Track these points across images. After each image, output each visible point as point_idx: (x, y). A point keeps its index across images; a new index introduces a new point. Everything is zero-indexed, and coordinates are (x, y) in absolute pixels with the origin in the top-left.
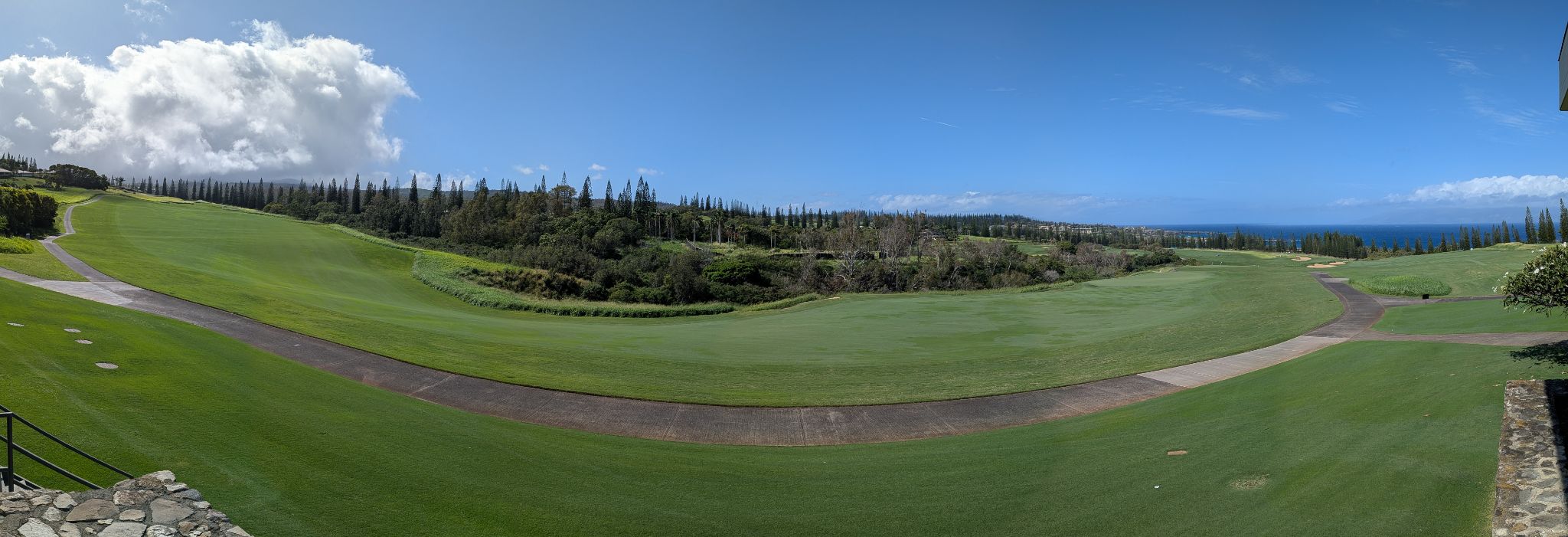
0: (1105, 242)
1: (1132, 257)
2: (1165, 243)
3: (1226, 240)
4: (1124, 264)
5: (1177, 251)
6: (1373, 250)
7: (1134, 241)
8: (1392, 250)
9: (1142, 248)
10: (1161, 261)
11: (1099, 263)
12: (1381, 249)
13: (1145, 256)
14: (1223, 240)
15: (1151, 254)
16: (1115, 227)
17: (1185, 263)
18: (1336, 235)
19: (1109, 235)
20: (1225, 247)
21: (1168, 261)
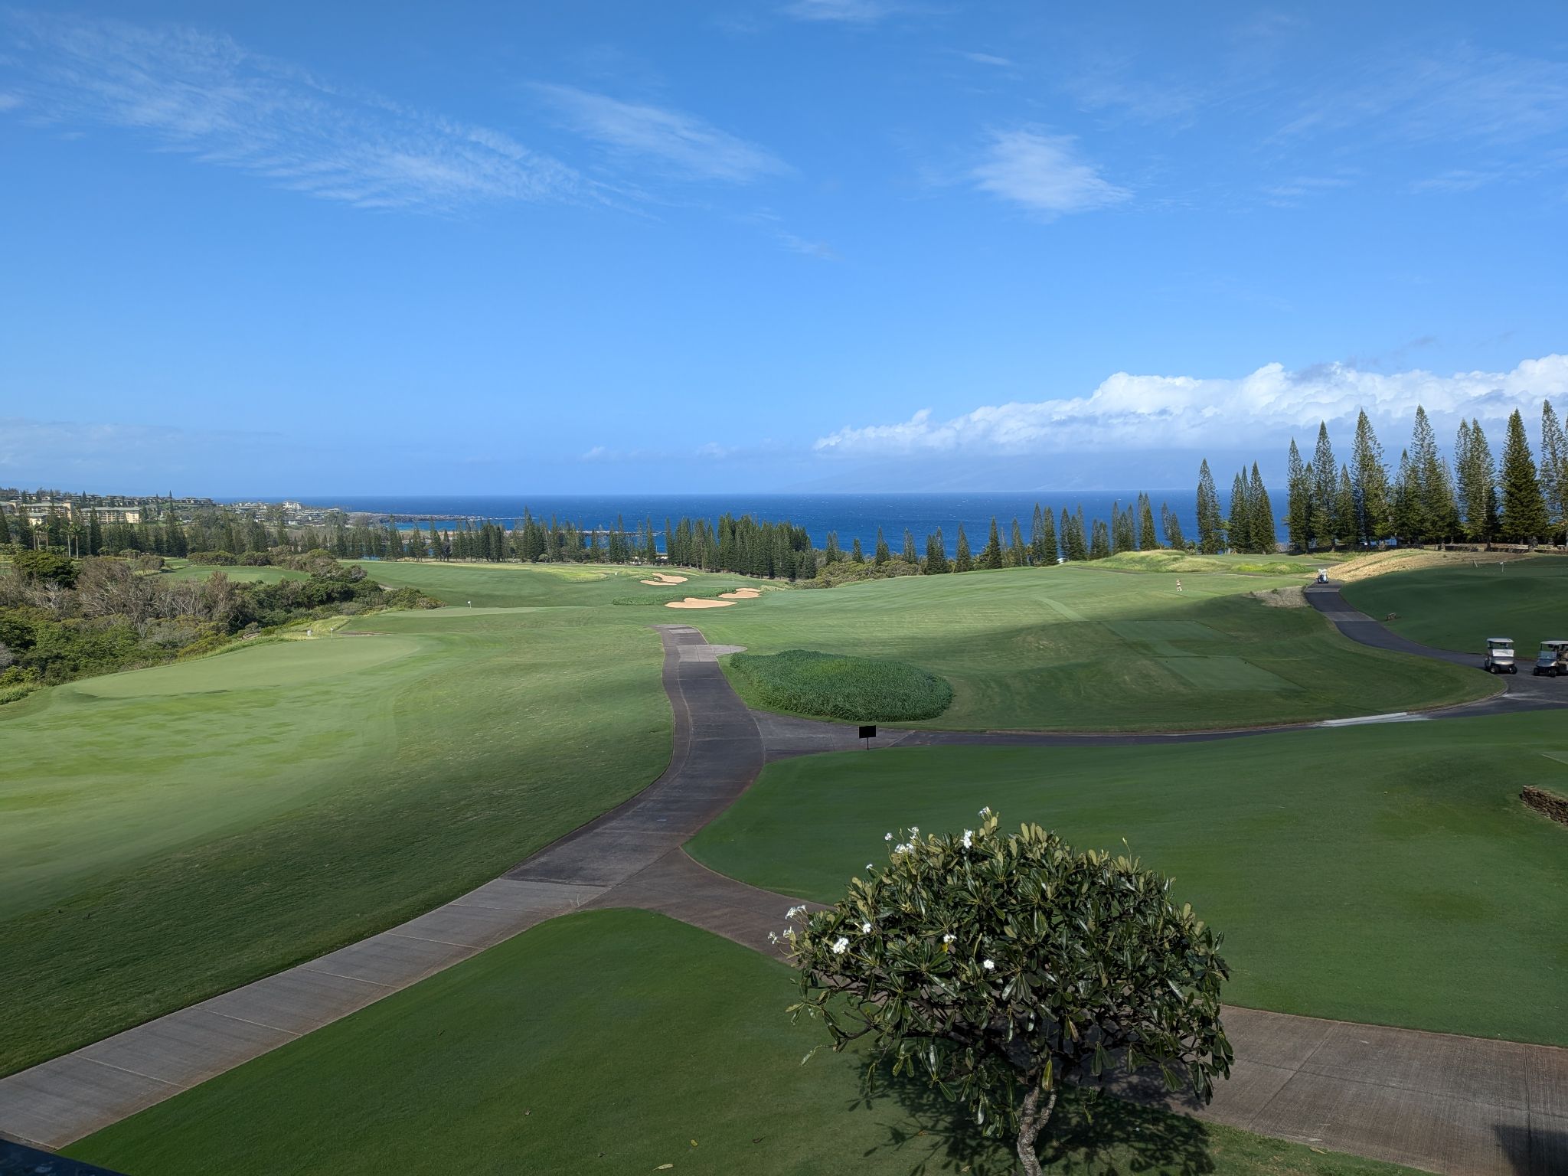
0: (178, 547)
1: (245, 588)
2: (343, 549)
3: (500, 537)
4: (222, 608)
5: (373, 567)
6: (831, 559)
7: (261, 540)
8: (874, 559)
9: (280, 563)
10: (329, 596)
11: (150, 609)
12: (849, 556)
13: (285, 585)
14: (493, 539)
15: (300, 580)
16: (209, 504)
17: (389, 601)
18: (747, 523)
19: (186, 527)
20: (499, 555)
21: (348, 595)
